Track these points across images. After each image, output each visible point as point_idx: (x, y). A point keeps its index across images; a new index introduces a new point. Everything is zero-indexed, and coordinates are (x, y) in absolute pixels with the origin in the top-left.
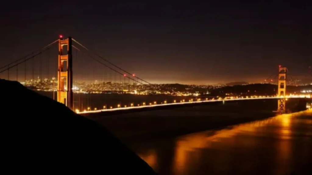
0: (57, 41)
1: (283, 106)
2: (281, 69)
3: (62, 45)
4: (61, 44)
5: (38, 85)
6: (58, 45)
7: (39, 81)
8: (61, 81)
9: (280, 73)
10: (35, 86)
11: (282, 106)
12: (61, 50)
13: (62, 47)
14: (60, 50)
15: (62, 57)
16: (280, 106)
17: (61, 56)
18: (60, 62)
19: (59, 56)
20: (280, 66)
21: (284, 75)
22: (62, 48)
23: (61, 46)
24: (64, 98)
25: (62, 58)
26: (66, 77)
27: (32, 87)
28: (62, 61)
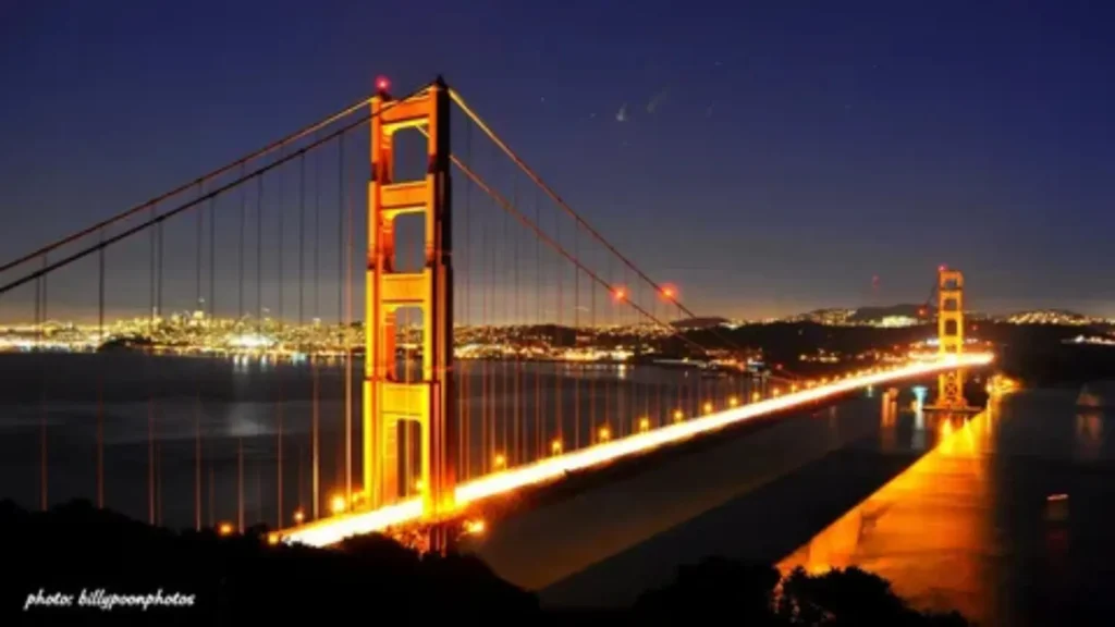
0: (364, 104)
1: (956, 389)
2: (944, 277)
3: (390, 129)
4: (383, 122)
5: (156, 334)
6: (369, 127)
7: (157, 320)
8: (383, 323)
9: (944, 289)
10: (146, 335)
11: (951, 389)
12: (383, 153)
13: (388, 140)
14: (375, 158)
15: (389, 194)
16: (946, 389)
17: (384, 188)
18: (379, 222)
19: (372, 186)
20: (942, 268)
21: (957, 295)
22: (385, 147)
23: (380, 133)
24: (398, 417)
25: (387, 198)
26: (421, 301)
27: (139, 340)
28: (390, 215)
